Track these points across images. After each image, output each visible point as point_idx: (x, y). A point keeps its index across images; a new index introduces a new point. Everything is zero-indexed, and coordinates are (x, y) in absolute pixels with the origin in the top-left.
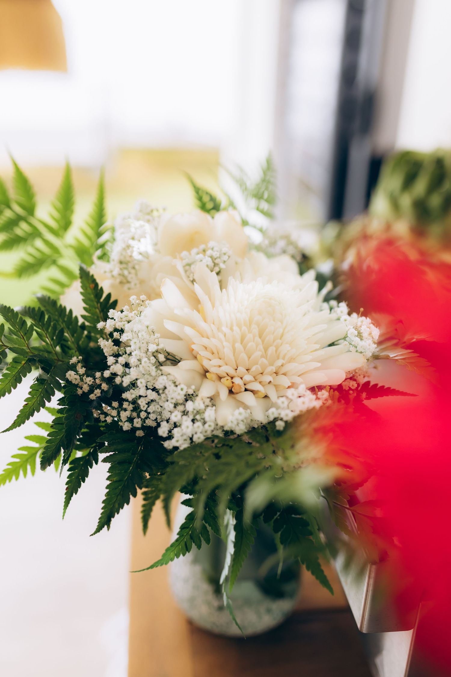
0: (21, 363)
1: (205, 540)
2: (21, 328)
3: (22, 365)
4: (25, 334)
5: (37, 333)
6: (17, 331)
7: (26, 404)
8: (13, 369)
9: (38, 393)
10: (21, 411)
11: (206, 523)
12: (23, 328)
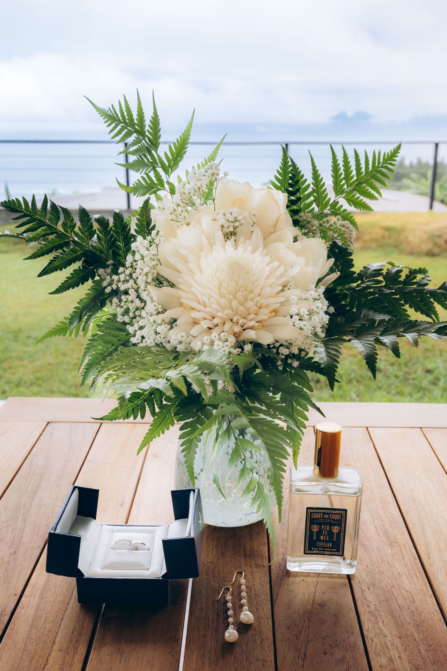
0: (77, 253)
1: (141, 415)
2: (89, 230)
3: (78, 254)
4: (90, 235)
5: (98, 237)
6: (85, 231)
7: (67, 281)
8: (69, 255)
9: (78, 277)
10: (62, 284)
11: (147, 405)
12: (90, 230)
